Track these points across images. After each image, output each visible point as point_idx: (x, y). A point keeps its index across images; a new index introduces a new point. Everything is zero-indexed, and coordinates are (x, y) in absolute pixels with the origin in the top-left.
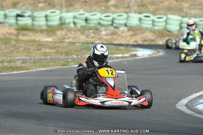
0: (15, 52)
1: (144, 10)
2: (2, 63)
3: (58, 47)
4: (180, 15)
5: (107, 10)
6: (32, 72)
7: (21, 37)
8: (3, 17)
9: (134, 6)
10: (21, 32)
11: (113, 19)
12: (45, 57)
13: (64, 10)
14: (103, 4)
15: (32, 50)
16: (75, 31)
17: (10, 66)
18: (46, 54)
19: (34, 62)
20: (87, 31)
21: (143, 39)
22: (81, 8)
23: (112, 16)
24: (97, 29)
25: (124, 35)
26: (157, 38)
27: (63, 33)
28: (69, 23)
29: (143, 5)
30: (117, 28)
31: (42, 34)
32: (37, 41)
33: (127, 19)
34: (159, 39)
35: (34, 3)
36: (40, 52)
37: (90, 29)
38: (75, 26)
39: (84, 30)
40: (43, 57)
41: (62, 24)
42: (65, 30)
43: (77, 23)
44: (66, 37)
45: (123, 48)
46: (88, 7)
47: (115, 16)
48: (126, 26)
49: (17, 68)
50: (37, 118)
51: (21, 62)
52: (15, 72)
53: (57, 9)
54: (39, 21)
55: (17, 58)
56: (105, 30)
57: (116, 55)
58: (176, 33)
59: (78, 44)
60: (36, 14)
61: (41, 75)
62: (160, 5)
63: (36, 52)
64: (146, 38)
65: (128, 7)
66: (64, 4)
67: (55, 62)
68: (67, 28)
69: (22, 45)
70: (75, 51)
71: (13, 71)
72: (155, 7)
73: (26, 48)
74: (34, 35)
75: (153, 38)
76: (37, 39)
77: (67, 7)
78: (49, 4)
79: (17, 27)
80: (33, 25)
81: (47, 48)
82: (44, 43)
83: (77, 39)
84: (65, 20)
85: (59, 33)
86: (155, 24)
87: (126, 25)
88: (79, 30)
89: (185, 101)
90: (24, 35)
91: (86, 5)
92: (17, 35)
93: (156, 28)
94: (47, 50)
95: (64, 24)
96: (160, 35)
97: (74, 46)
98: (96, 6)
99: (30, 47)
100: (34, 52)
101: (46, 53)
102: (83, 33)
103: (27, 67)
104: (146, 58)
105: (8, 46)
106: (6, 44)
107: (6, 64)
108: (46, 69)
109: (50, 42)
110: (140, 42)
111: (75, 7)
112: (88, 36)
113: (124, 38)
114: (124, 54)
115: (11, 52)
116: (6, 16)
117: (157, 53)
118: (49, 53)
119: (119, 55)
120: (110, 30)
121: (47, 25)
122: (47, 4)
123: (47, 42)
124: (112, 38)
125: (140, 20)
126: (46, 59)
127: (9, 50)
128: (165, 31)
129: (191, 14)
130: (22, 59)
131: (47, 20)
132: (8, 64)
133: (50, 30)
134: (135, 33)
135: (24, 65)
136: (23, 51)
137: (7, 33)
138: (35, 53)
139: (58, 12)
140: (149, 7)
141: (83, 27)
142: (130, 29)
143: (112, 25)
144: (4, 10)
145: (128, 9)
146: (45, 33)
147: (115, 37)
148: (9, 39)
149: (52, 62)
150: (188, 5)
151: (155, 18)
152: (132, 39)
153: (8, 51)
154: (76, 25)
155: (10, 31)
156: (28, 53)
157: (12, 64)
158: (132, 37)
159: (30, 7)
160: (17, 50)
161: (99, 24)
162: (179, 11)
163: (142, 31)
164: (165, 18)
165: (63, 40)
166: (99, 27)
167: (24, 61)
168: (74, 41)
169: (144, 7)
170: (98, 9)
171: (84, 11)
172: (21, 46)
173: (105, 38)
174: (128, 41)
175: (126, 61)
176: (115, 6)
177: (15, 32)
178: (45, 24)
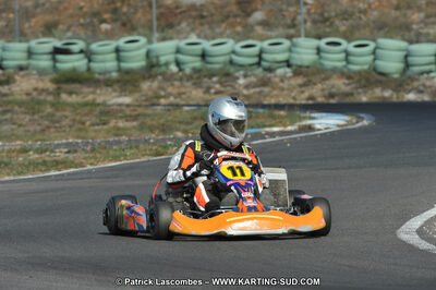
0: (52, 130)
1: (328, 30)
2: (24, 155)
3: (145, 115)
4: (403, 39)
5: (248, 32)
6: (89, 171)
7: (64, 96)
8: (25, 55)
9: (305, 22)
10: (64, 86)
11: (262, 51)
12: (116, 139)
13: (156, 35)
14: (238, 20)
15: (88, 123)
16: (181, 80)
17: (40, 161)
18: (118, 131)
19: (93, 150)
20: (206, 80)
21: (326, 92)
22: (193, 30)
23: (260, 45)
24: (227, 75)
25: (285, 85)
26: (357, 88)
27: (155, 84)
28: (167, 64)
29: (325, 20)
30: (269, 70)
31: (110, 89)
32: (99, 105)
33: (290, 50)
34: (360, 90)
35: (91, 24)
36: (105, 127)
37: (211, 75)
38: (180, 70)
39: (199, 78)
40: (111, 139)
41: (152, 66)
42: (160, 78)
43: (184, 63)
44: (162, 93)
45: (282, 113)
46: (206, 27)
47: (265, 44)
48: (289, 66)
49: (57, 164)
50: (99, 268)
51: (66, 150)
52: (53, 173)
53: (139, 34)
54: (103, 61)
55: (56, 142)
56: (245, 76)
57: (267, 129)
58: (396, 76)
59: (186, 108)
60: (94, 47)
61: (108, 178)
62: (360, 18)
63: (96, 127)
64: (334, 90)
65: (293, 26)
66: (155, 23)
67: (137, 147)
68: (163, 74)
69: (67, 113)
70: (180, 123)
71: (48, 170)
72: (350, 22)
73: (74, 120)
74: (94, 93)
75: (347, 89)
76: (100, 100)
77: (161, 29)
78: (124, 25)
79: (55, 75)
80: (89, 69)
81: (121, 118)
82: (115, 107)
83: (184, 96)
84: (157, 57)
85: (145, 86)
86: (351, 58)
87: (288, 64)
88: (189, 78)
89: (416, 222)
90: (70, 93)
91: (202, 24)
92: (57, 93)
93: (355, 68)
94: (121, 124)
95: (158, 65)
96: (363, 82)
97: (178, 112)
98: (224, 25)
99: (84, 118)
100: (92, 128)
101: (119, 129)
102: (197, 85)
103: (76, 162)
104: (332, 133)
105: (36, 117)
106: (34, 114)
107: (33, 156)
108: (118, 163)
109: (128, 106)
110: (320, 100)
111: (178, 28)
112: (207, 90)
113: (286, 92)
114: (285, 126)
115: (43, 131)
116: (30, 53)
117: (357, 122)
118: (124, 129)
119: (276, 129)
120: (255, 76)
121: (119, 70)
122: (118, 24)
123: (120, 105)
124: (260, 93)
125: (319, 50)
126: (119, 142)
127: (39, 125)
128: (374, 73)
129: (428, 34)
130: (67, 145)
131: (119, 59)
132: (37, 156)
133: (127, 80)
134: (310, 81)
135: (71, 156)
136: (70, 126)
137: (35, 89)
138: (96, 131)
139: (143, 40)
140: (337, 22)
141: (196, 70)
142: (299, 71)
143: (259, 64)
144: (28, 41)
145: (292, 30)
146: (116, 87)
147: (266, 90)
148: (39, 102)
149: (131, 148)
150: (422, 15)
151: (350, 47)
152: (303, 92)
153: (38, 128)
154: (182, 67)
155: (41, 85)
156: (80, 130)
157: (46, 156)
158: (303, 89)
159: (82, 33)
160: (57, 125)
161: (231, 62)
162: (402, 30)
163: (323, 76)
164: (372, 45)
165: (155, 101)
166: (232, 69)
167: (72, 148)
168: (178, 101)
169: (328, 23)
170: (228, 32)
171: (199, 36)
172: (66, 117)
173: (245, 92)
174: (294, 98)
175: (290, 140)
176: (265, 24)
177: (51, 86)
178: (116, 68)
